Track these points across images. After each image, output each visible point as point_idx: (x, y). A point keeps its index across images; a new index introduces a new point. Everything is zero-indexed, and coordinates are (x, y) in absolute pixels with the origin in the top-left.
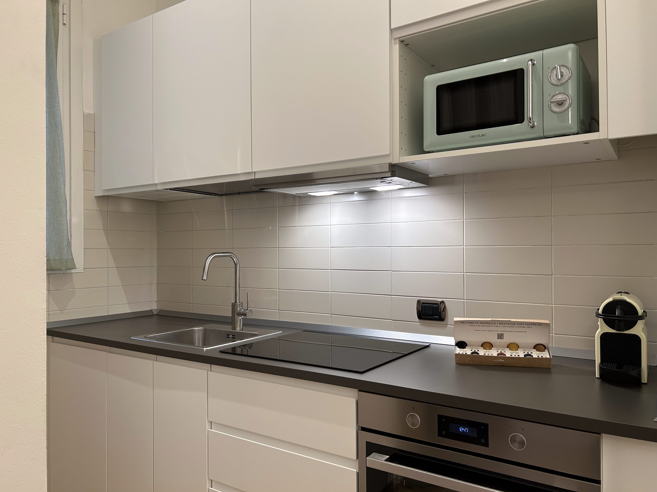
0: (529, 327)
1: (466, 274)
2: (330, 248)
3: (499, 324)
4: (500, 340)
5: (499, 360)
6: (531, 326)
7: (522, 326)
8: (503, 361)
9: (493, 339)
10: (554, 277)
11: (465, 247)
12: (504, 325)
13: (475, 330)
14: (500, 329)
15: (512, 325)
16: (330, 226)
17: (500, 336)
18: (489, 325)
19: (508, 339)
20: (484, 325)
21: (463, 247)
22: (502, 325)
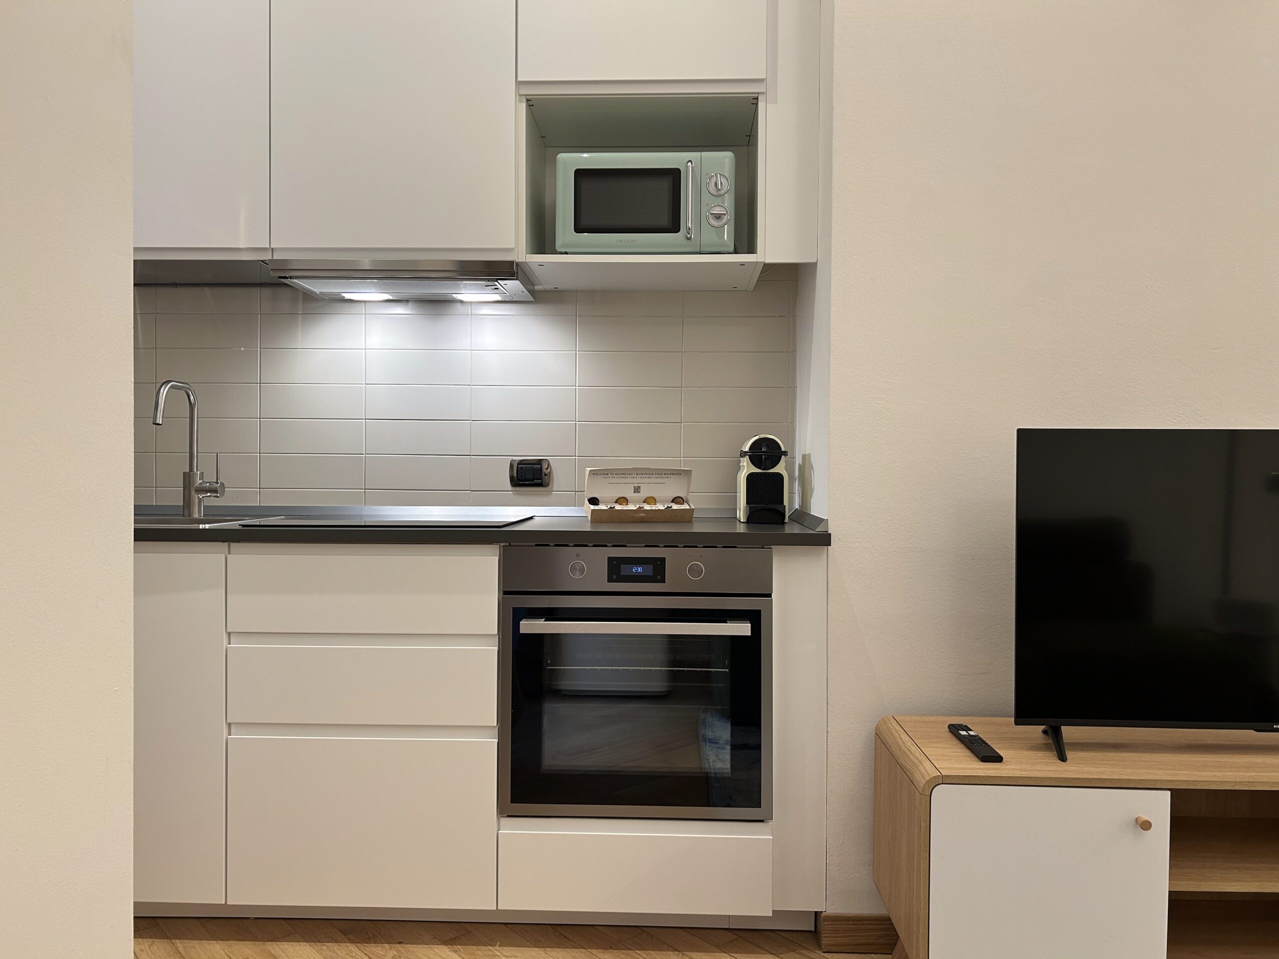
0: (668, 477)
1: (578, 424)
2: (364, 385)
3: (636, 474)
4: (636, 494)
5: (640, 515)
6: (669, 476)
7: (661, 476)
8: (645, 515)
9: (629, 493)
10: (683, 425)
11: (577, 388)
12: (642, 476)
13: (609, 483)
14: (637, 481)
15: (649, 476)
16: (364, 350)
17: (637, 490)
18: (625, 476)
19: (644, 493)
20: (619, 476)
21: (575, 387)
22: (640, 476)
